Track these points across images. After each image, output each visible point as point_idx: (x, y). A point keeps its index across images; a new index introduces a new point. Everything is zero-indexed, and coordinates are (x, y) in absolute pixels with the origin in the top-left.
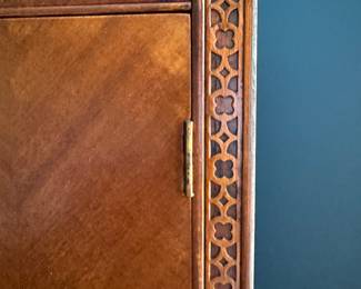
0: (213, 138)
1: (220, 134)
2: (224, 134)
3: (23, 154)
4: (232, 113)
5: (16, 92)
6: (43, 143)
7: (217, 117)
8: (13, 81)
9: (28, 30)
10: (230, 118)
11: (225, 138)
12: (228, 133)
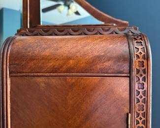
0: (137, 119)
1: (139, 117)
2: (141, 117)
3: (70, 122)
4: (143, 110)
5: (69, 101)
6: (77, 118)
7: (138, 112)
8: (68, 97)
9: (74, 81)
10: (142, 112)
11: (141, 119)
12: (142, 117)
